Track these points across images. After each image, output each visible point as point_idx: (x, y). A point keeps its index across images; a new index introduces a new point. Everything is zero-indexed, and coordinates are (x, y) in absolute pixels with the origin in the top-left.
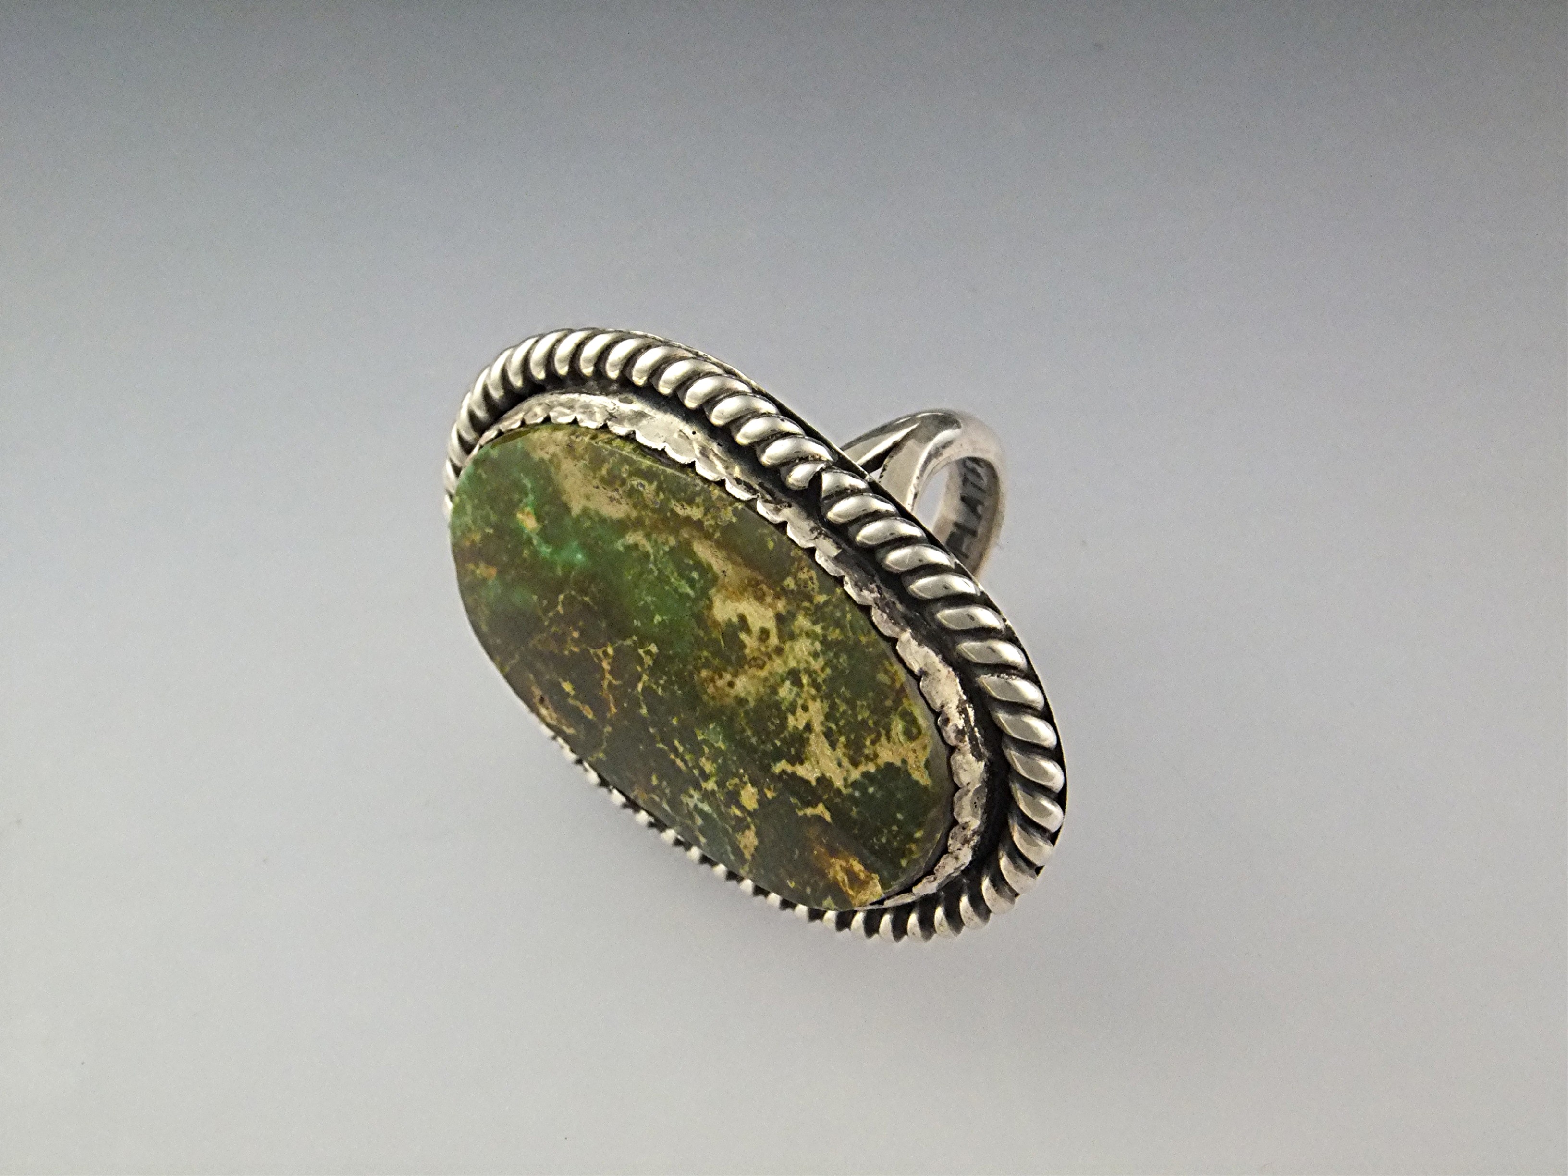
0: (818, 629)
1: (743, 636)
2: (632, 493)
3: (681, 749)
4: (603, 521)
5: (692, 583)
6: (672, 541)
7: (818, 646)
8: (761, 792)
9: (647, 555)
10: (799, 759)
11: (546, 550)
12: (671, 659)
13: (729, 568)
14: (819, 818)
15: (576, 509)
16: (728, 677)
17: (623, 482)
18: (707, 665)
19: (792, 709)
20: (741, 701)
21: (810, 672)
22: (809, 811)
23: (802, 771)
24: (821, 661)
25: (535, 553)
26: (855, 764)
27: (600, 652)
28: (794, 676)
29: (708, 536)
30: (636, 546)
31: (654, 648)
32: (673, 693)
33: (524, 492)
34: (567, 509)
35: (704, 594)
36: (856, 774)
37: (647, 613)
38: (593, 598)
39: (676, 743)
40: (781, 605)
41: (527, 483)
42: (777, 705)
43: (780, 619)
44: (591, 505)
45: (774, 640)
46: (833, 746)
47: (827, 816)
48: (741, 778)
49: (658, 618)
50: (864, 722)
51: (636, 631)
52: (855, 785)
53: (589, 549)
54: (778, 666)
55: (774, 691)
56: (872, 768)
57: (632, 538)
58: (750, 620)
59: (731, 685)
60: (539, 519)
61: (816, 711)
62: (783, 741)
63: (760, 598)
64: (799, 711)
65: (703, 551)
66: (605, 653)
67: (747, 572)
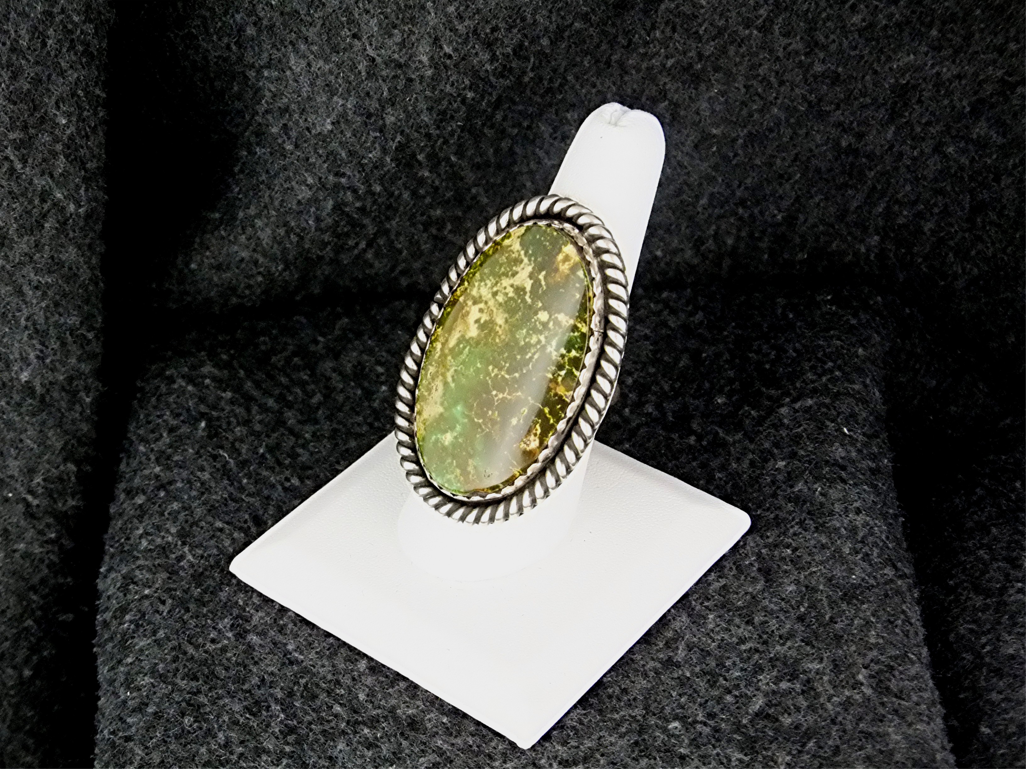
0: (476, 284)
1: (482, 321)
2: (433, 379)
3: (530, 355)
4: (444, 394)
5: (464, 348)
6: (449, 358)
7: (483, 284)
8: (540, 309)
9: (456, 371)
10: (524, 289)
11: (458, 428)
12: (494, 358)
13: (458, 329)
14: (545, 278)
15: (441, 410)
16: (498, 328)
17: (429, 383)
18: (494, 339)
19: (506, 294)
20: (506, 321)
21: (492, 287)
22: (543, 283)
23: (528, 289)
24: (488, 282)
25: (461, 434)
26: (522, 261)
27: (496, 399)
28: (495, 294)
29: (447, 341)
30: (453, 377)
31: (491, 368)
32: (507, 357)
33: (437, 441)
34: (441, 415)
35: (467, 341)
36: (526, 260)
37: (478, 371)
38: (475, 401)
39: (527, 357)
40: (470, 303)
41: (434, 438)
42: (506, 302)
43: (475, 303)
44: (439, 400)
45: (482, 306)
46: (517, 273)
47: (544, 273)
48: (536, 321)
49: (479, 365)
50: (507, 258)
51: (485, 378)
52: (530, 260)
53: (456, 403)
54: (491, 303)
55: (500, 304)
56: (522, 253)
57: (450, 379)
58: (476, 318)
59: (500, 326)
60: (445, 432)
61: (506, 282)
62: (519, 298)
63: (468, 313)
64: (507, 291)
65: (452, 343)
66: (496, 395)
67: (459, 320)
